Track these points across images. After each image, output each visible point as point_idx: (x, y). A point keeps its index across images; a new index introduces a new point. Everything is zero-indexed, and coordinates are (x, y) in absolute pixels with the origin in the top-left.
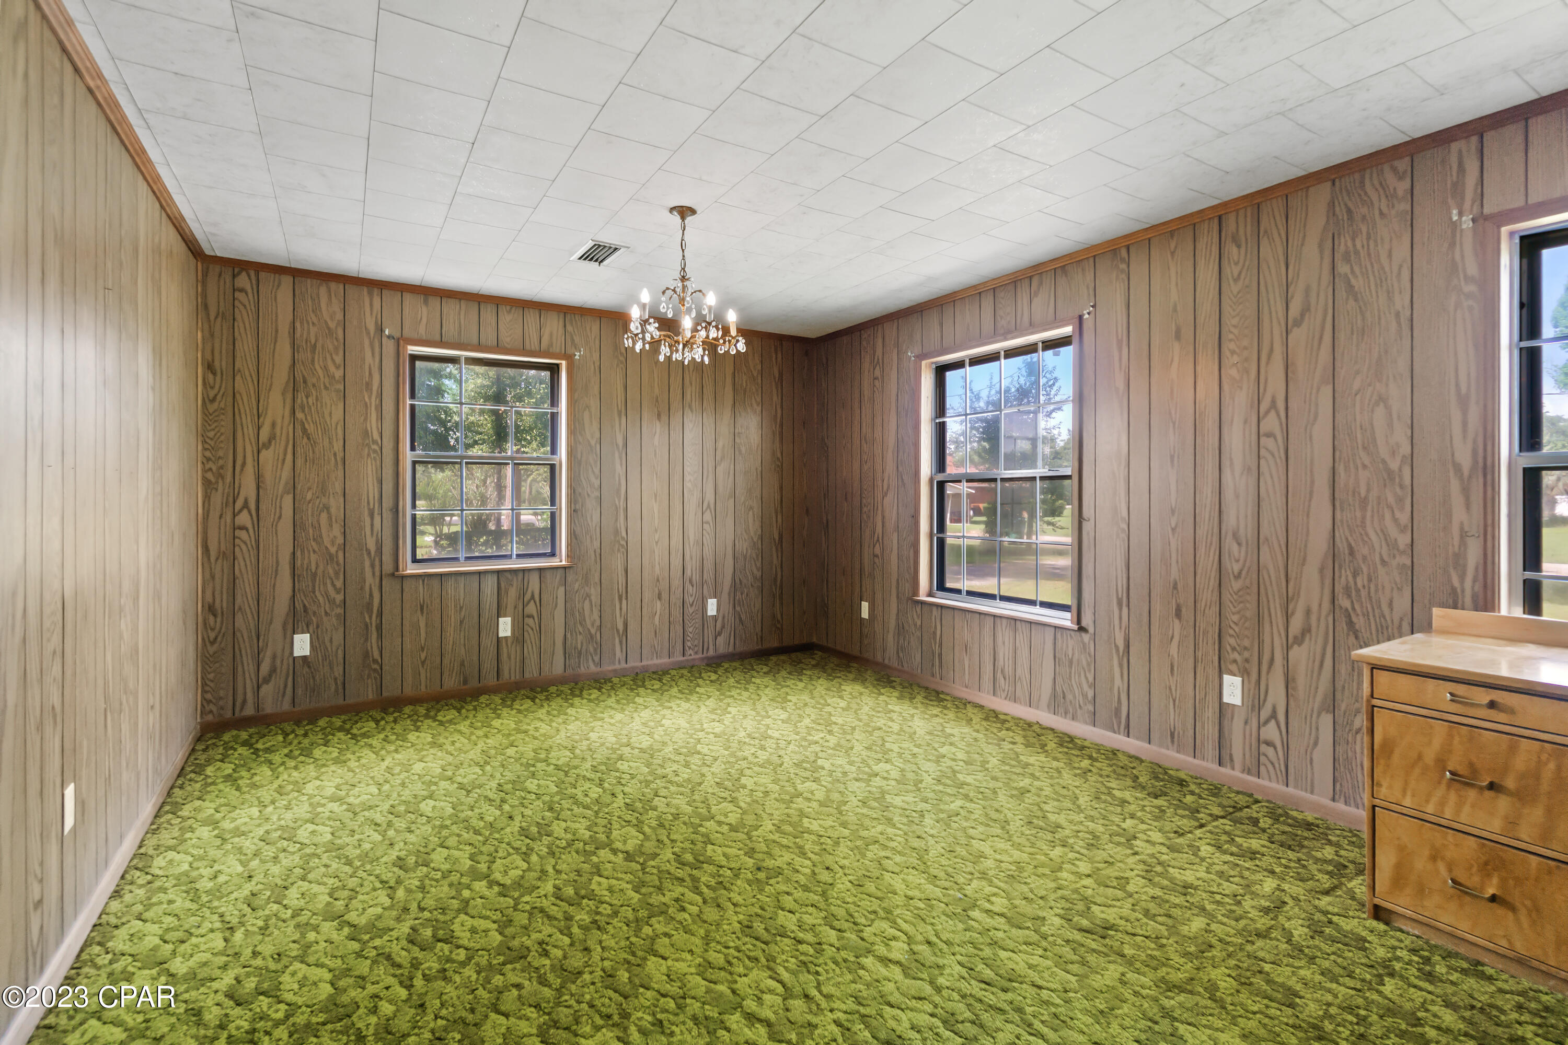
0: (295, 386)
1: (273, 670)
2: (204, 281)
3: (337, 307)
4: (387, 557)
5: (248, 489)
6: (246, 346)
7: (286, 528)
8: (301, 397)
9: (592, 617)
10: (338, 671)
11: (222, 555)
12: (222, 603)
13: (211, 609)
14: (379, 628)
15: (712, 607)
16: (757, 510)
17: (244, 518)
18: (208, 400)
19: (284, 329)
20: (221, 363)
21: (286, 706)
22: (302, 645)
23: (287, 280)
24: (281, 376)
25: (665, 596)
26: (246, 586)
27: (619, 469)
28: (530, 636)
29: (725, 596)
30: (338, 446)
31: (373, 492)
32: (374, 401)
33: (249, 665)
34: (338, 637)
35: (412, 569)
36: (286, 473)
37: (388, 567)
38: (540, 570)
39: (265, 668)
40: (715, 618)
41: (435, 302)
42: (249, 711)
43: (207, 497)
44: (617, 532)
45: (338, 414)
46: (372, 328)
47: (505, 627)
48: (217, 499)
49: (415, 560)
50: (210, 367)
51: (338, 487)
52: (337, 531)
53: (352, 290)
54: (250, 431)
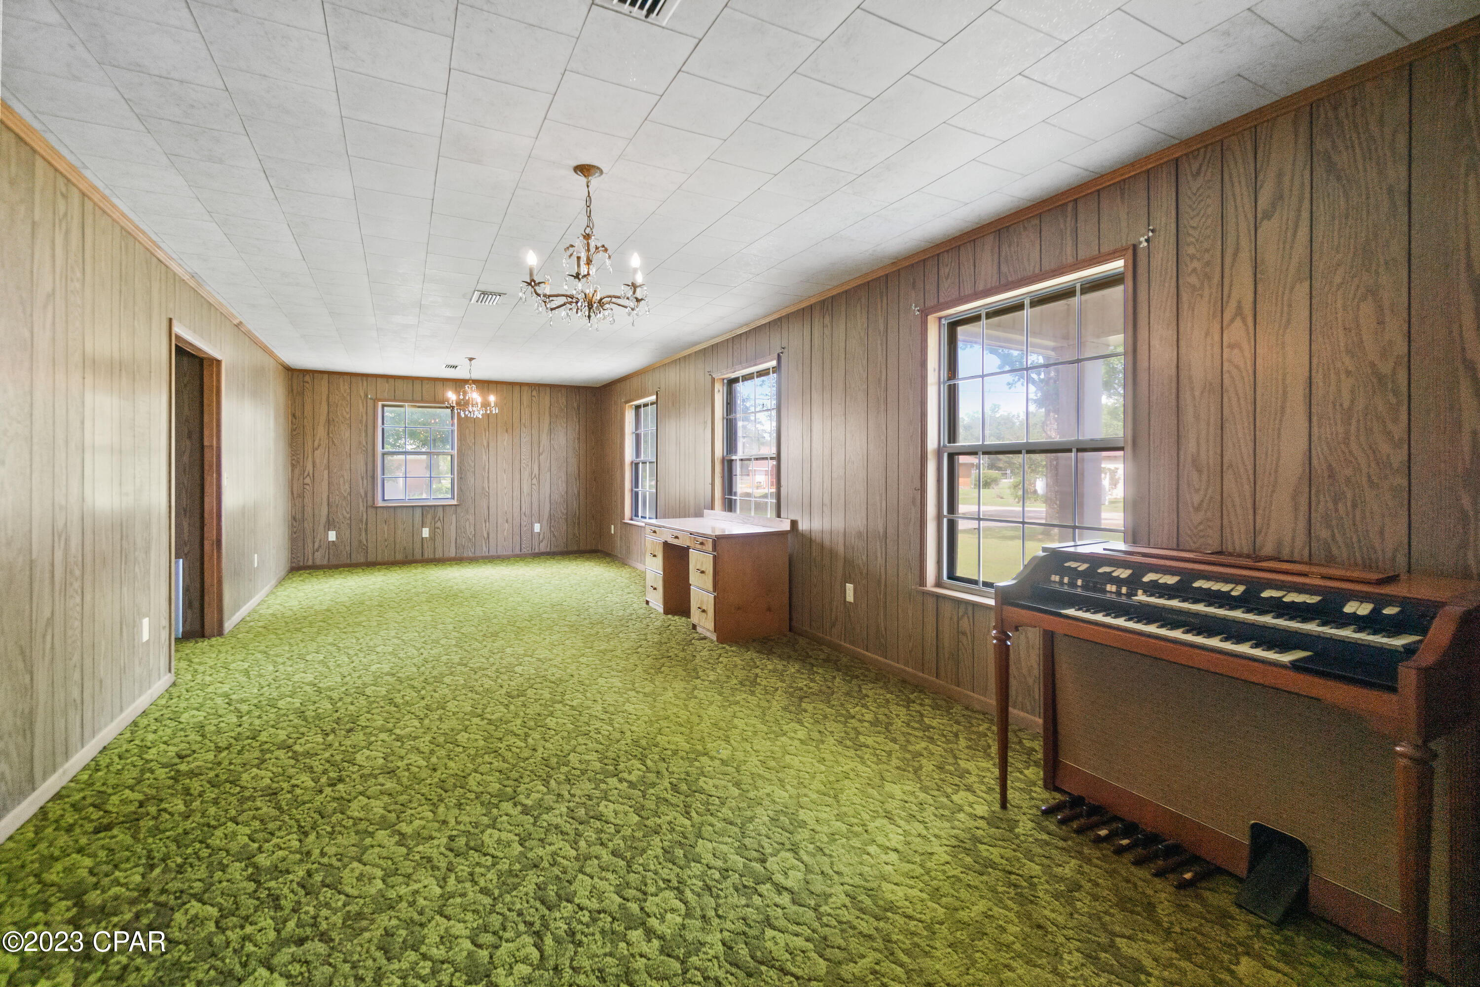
0: (329, 422)
1: (320, 546)
2: (291, 379)
3: (347, 387)
4: (370, 499)
5: (309, 467)
6: (308, 408)
7: (325, 484)
8: (332, 427)
9: (470, 530)
10: (348, 548)
11: (299, 496)
12: (299, 516)
13: (294, 519)
14: (366, 530)
15: (537, 528)
16: (564, 478)
17: (308, 480)
18: (293, 430)
19: (324, 398)
20: (298, 414)
21: (325, 563)
22: (332, 536)
23: (326, 376)
24: (323, 418)
25: (510, 520)
26: (309, 510)
27: (485, 458)
28: (439, 539)
29: (545, 522)
30: (347, 449)
31: (363, 469)
32: (363, 428)
33: (309, 541)
34: (348, 533)
35: (380, 503)
36: (325, 461)
37: (370, 503)
38: (443, 506)
39: (316, 545)
40: (539, 534)
41: (391, 381)
42: (310, 563)
43: (293, 471)
44: (483, 488)
45: (347, 434)
46: (362, 395)
47: (426, 533)
48: (297, 471)
49: (384, 500)
50: (294, 416)
51: (348, 467)
52: (347, 486)
53: (354, 379)
54: (310, 443)
